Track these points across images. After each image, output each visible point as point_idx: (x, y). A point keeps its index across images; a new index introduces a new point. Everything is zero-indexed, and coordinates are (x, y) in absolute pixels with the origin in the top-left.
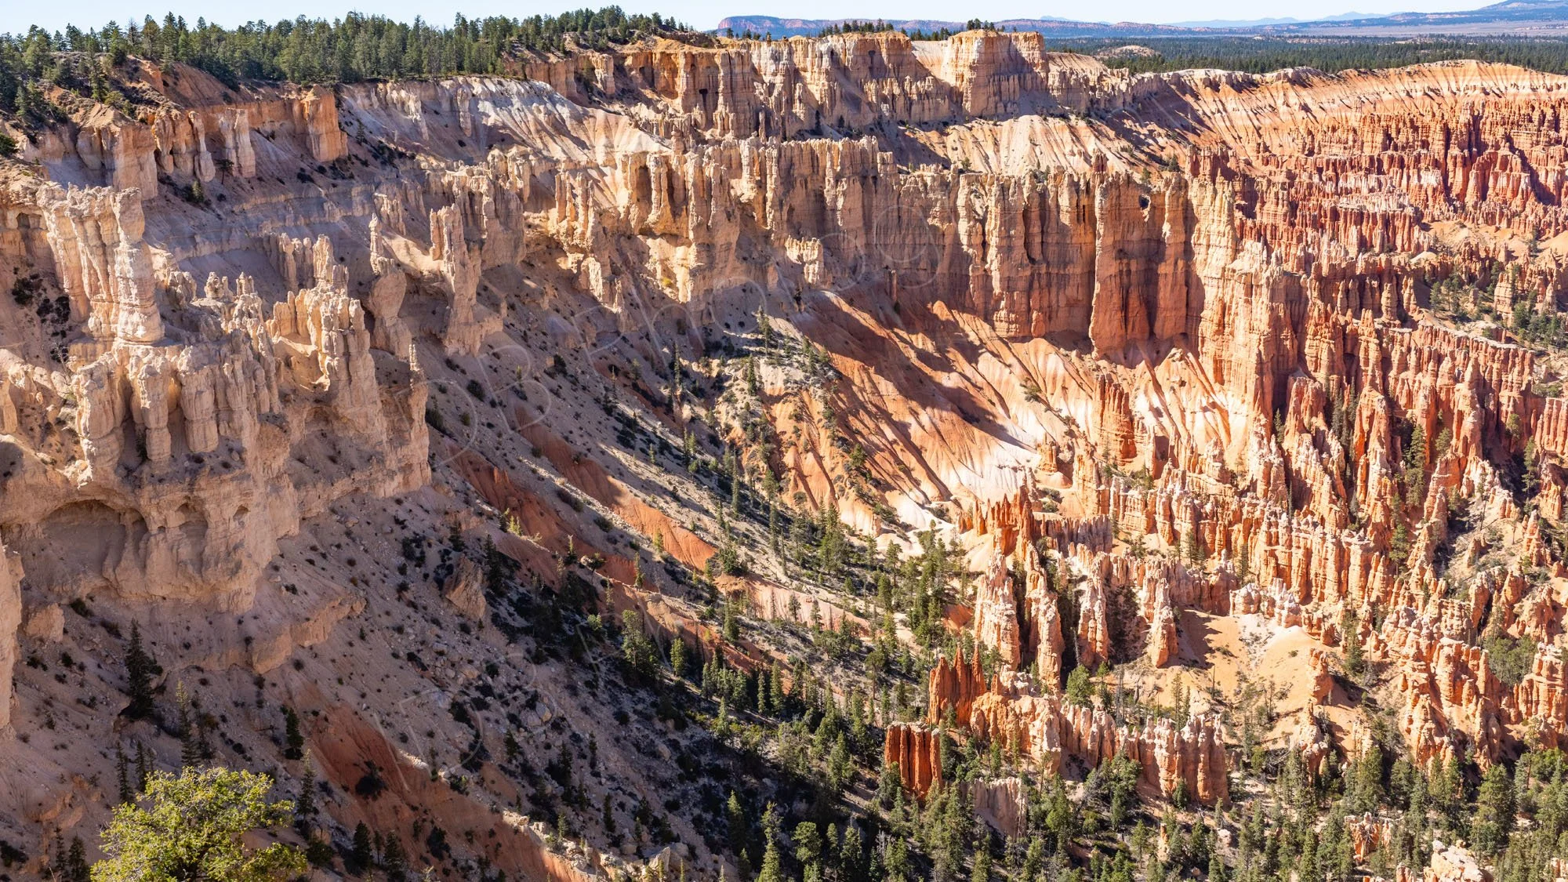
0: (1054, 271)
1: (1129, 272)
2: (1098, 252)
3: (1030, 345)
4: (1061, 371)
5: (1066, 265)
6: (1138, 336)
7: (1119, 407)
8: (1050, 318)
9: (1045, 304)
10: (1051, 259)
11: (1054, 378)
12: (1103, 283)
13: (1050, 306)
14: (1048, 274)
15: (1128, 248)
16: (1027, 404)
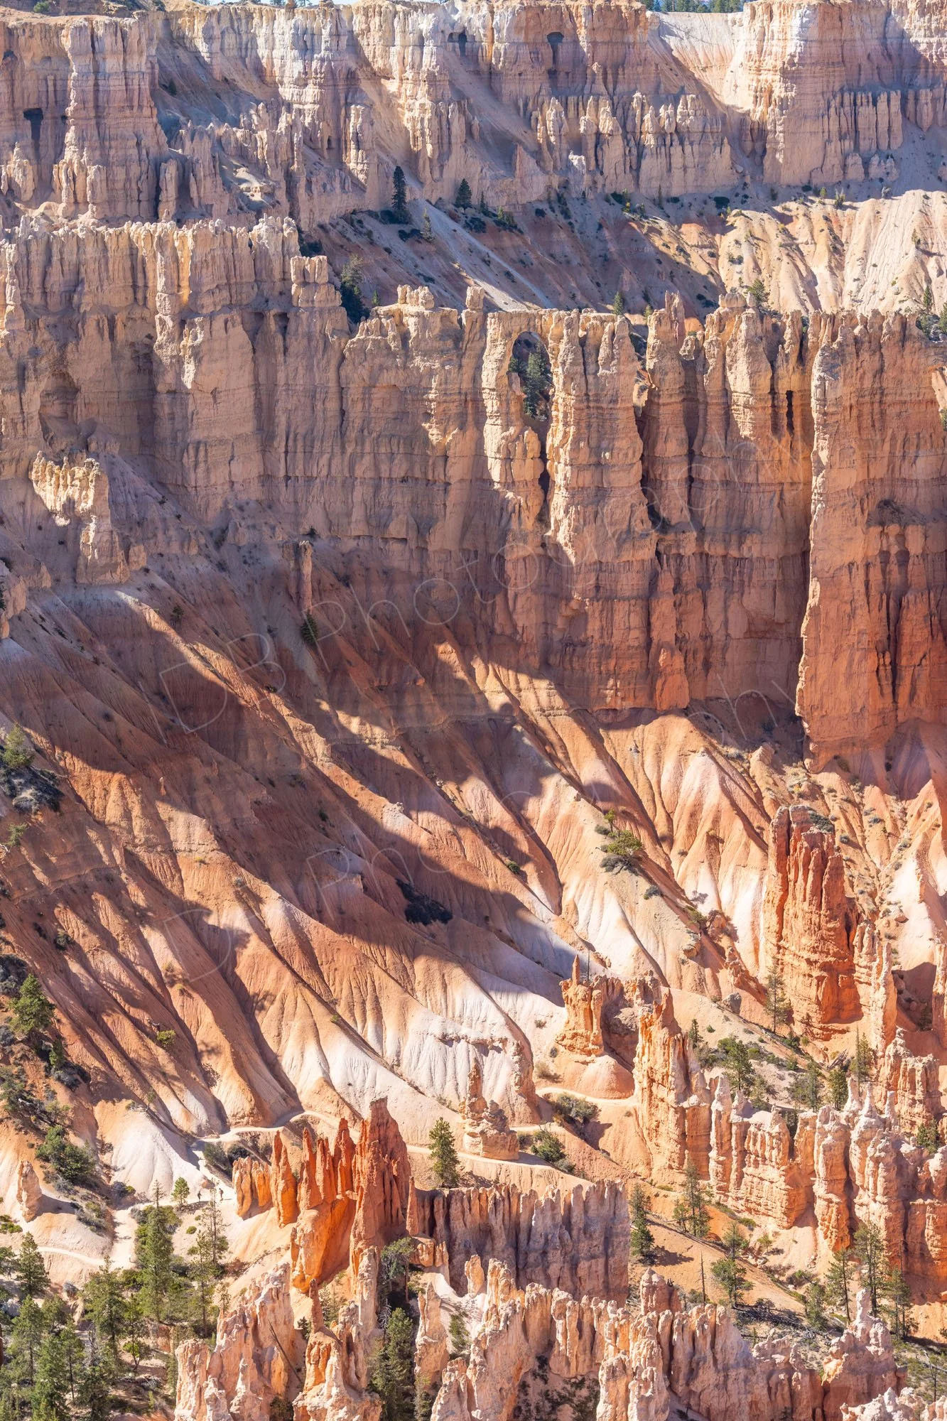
0: (716, 550)
1: (904, 556)
2: (816, 507)
3: (648, 733)
4: (713, 796)
5: (742, 534)
6: (927, 714)
7: (817, 891)
8: (707, 665)
9: (693, 629)
10: (708, 522)
11: (694, 815)
12: (829, 583)
13: (706, 637)
14: (704, 556)
15: (906, 496)
16: (605, 876)
